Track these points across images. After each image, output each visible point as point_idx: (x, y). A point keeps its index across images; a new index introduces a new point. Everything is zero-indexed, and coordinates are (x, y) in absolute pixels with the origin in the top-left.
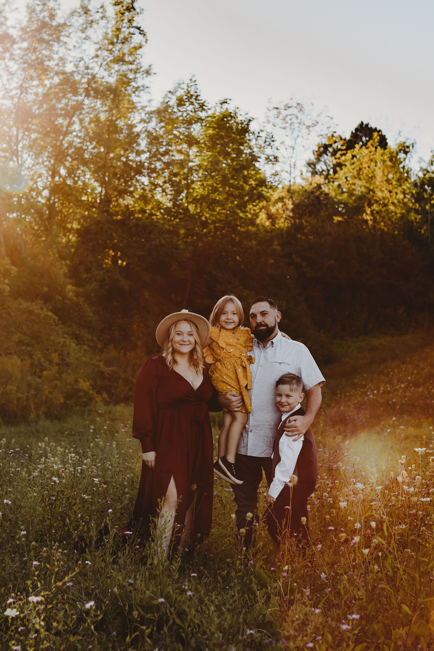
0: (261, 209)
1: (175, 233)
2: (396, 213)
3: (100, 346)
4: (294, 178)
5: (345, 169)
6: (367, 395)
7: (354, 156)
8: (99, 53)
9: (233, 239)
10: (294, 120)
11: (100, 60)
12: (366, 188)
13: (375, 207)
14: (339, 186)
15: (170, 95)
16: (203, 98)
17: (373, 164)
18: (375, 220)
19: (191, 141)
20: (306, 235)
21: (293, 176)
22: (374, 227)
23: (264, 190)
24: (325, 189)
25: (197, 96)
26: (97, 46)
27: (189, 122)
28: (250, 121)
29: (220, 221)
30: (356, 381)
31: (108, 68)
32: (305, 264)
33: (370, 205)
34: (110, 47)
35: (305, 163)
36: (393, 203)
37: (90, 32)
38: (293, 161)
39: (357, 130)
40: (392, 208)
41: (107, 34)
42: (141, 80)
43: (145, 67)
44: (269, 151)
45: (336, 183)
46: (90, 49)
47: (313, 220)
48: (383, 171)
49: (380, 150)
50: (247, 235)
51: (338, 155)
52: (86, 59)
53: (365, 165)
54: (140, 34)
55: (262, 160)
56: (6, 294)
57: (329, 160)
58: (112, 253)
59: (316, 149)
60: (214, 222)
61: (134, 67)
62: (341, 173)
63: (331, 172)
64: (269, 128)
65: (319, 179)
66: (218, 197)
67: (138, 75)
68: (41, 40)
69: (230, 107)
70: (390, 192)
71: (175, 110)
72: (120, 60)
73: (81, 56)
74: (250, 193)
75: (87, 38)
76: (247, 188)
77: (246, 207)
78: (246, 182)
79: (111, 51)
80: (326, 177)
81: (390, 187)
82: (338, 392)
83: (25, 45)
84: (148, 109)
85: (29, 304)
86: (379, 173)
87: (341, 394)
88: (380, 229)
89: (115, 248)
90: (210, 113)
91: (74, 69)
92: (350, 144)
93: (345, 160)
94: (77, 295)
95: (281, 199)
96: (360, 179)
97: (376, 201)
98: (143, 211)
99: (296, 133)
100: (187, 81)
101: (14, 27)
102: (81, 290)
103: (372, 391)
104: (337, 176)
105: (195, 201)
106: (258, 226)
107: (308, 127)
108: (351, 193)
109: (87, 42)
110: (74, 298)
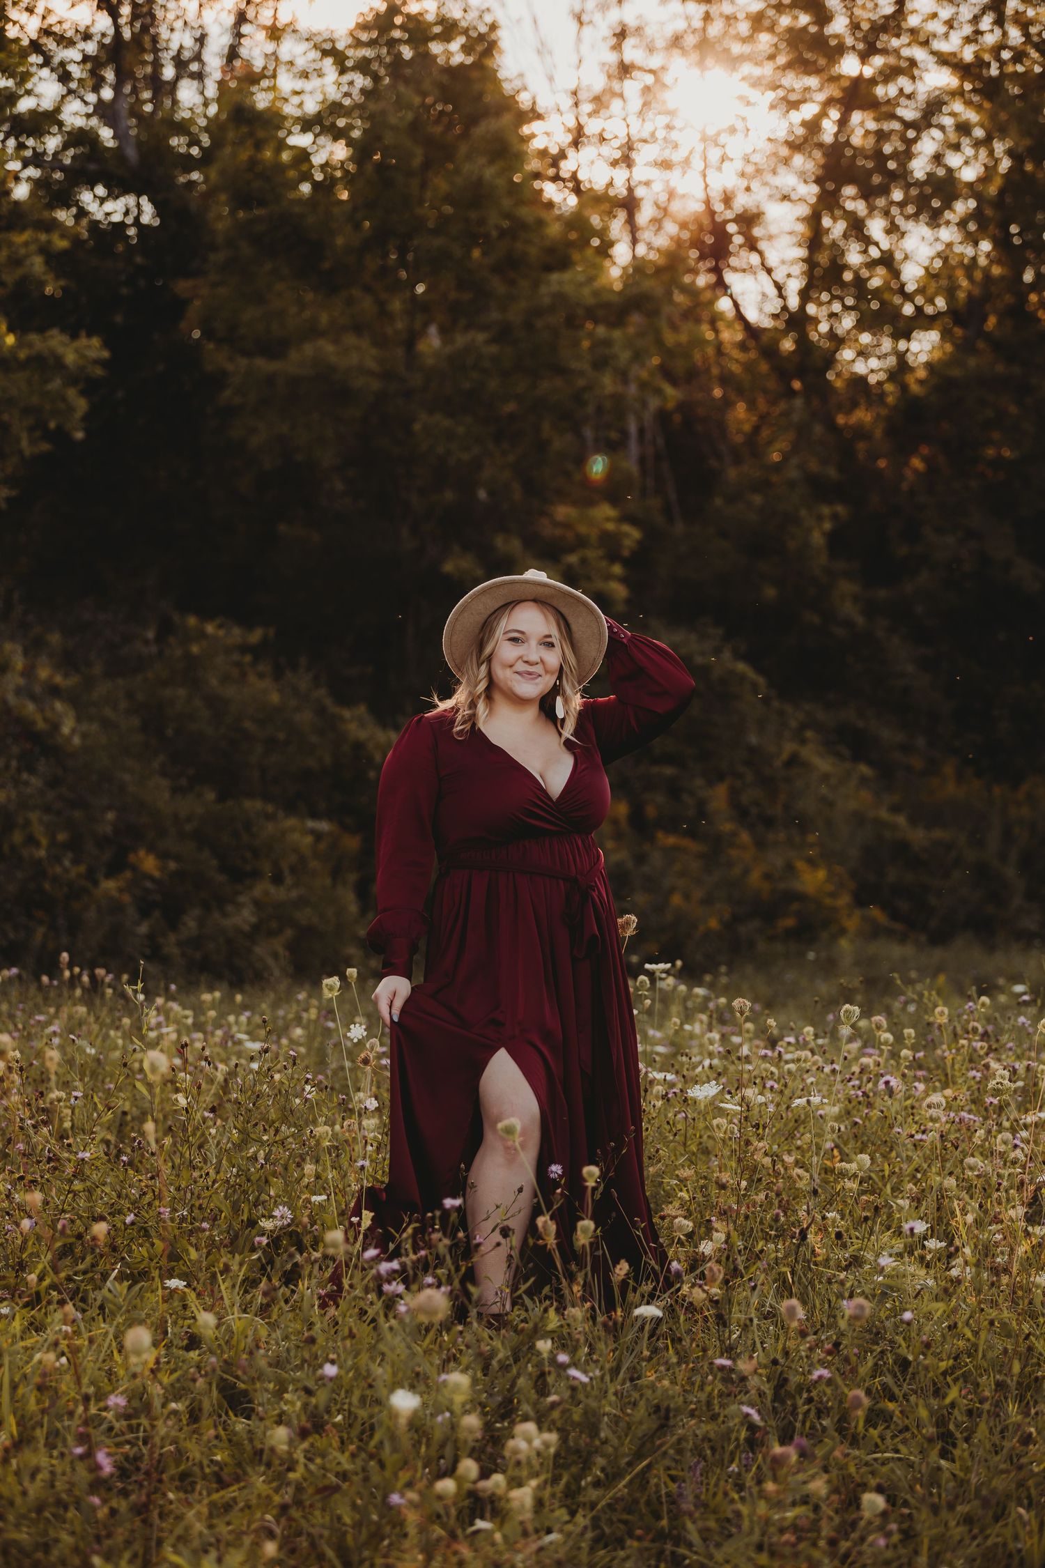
110: (860, 620)
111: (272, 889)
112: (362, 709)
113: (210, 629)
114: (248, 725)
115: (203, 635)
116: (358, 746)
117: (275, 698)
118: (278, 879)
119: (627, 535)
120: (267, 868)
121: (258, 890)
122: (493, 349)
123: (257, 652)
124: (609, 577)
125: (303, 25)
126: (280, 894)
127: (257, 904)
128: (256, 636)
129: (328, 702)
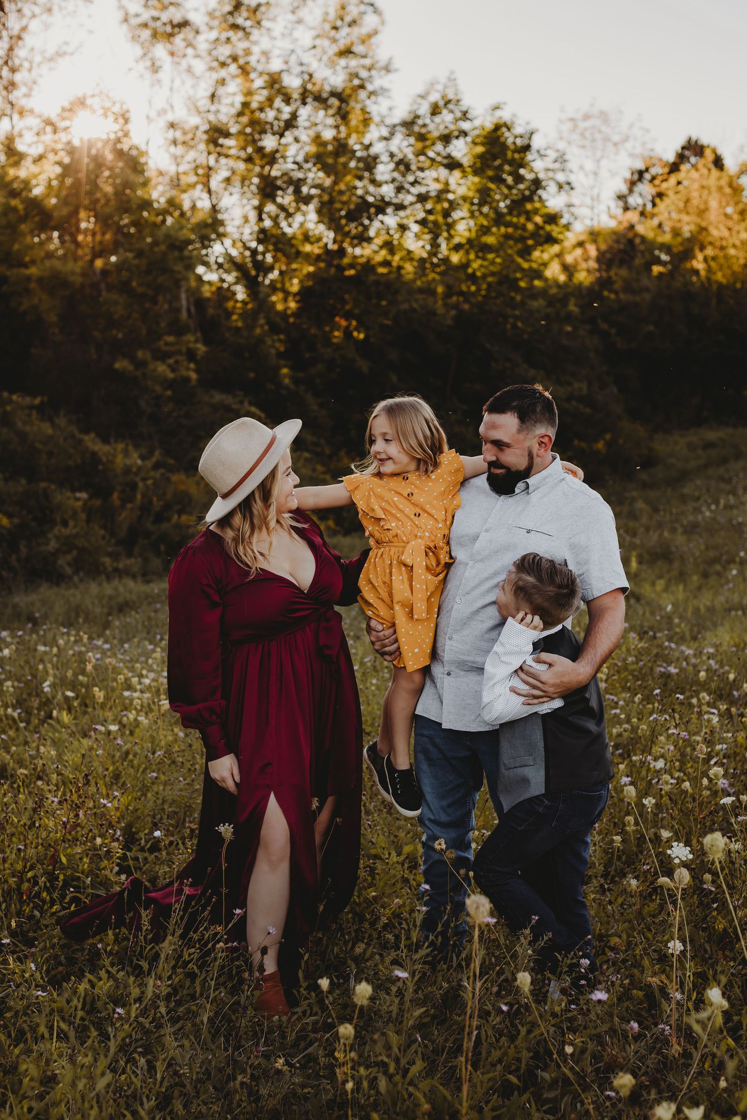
0: (552, 259)
1: (429, 291)
2: (738, 259)
3: (328, 452)
4: (598, 216)
5: (667, 201)
6: (701, 512)
7: (679, 183)
8: (318, 42)
9: (513, 299)
10: (597, 136)
11: (318, 51)
12: (696, 224)
13: (709, 251)
14: (660, 225)
15: (419, 100)
16: (465, 103)
17: (706, 192)
18: (709, 270)
19: (452, 165)
20: (616, 293)
21: (596, 211)
22: (708, 279)
23: (554, 230)
24: (640, 229)
25: (458, 101)
26: (314, 33)
27: (446, 139)
28: (532, 133)
29: (493, 274)
30: (686, 490)
31: (332, 64)
32: (613, 331)
33: (702, 248)
34: (333, 32)
35: (615, 197)
36: (734, 246)
37: (303, 13)
38: (596, 191)
39: (683, 148)
40: (732, 252)
41: (327, 14)
42: (378, 81)
43: (382, 64)
44: (561, 177)
45: (655, 222)
46: (305, 37)
47: (624, 272)
48: (720, 202)
49: (715, 172)
50: (532, 293)
51: (657, 182)
52: (299, 52)
53: (695, 194)
54: (375, 12)
55: (552, 188)
56: (194, 383)
57: (646, 189)
58: (344, 323)
59: (628, 175)
60: (484, 276)
61: (367, 62)
62: (662, 206)
63: (649, 206)
64: (561, 145)
65: (633, 217)
66: (490, 240)
67: (373, 72)
68: (235, 27)
69: (505, 115)
70: (730, 229)
71: (428, 121)
72: (347, 52)
73: (291, 47)
74: (534, 235)
75: (300, 22)
76: (530, 226)
77: (529, 254)
78: (529, 219)
79: (334, 41)
80: (642, 214)
81: (730, 223)
82: (661, 507)
83: (214, 35)
84: (389, 121)
85: (224, 396)
86: (714, 204)
87: (665, 511)
88: (717, 282)
89: (348, 316)
90: (477, 123)
91: (284, 67)
92: (674, 168)
93: (668, 189)
94: (295, 380)
95: (581, 244)
96: (688, 213)
97: (711, 243)
98: (386, 263)
99: (599, 154)
100: (443, 80)
101: (196, 10)
102: (301, 375)
103: (709, 506)
104: (656, 210)
105: (457, 248)
106: (546, 280)
107: (615, 144)
108: (676, 233)
109: (301, 28)
110: (292, 387)
111: (63, 530)
112: (93, 435)
113: (14, 397)
114: (38, 445)
115: (10, 402)
116: (94, 454)
117: (50, 431)
118: (65, 524)
119: (198, 349)
120: (58, 519)
121: (56, 531)
122: (136, 262)
123: (40, 409)
124: (188, 369)
125: (37, 110)
126: (66, 532)
127: (57, 538)
128: (37, 401)
129: (76, 432)
